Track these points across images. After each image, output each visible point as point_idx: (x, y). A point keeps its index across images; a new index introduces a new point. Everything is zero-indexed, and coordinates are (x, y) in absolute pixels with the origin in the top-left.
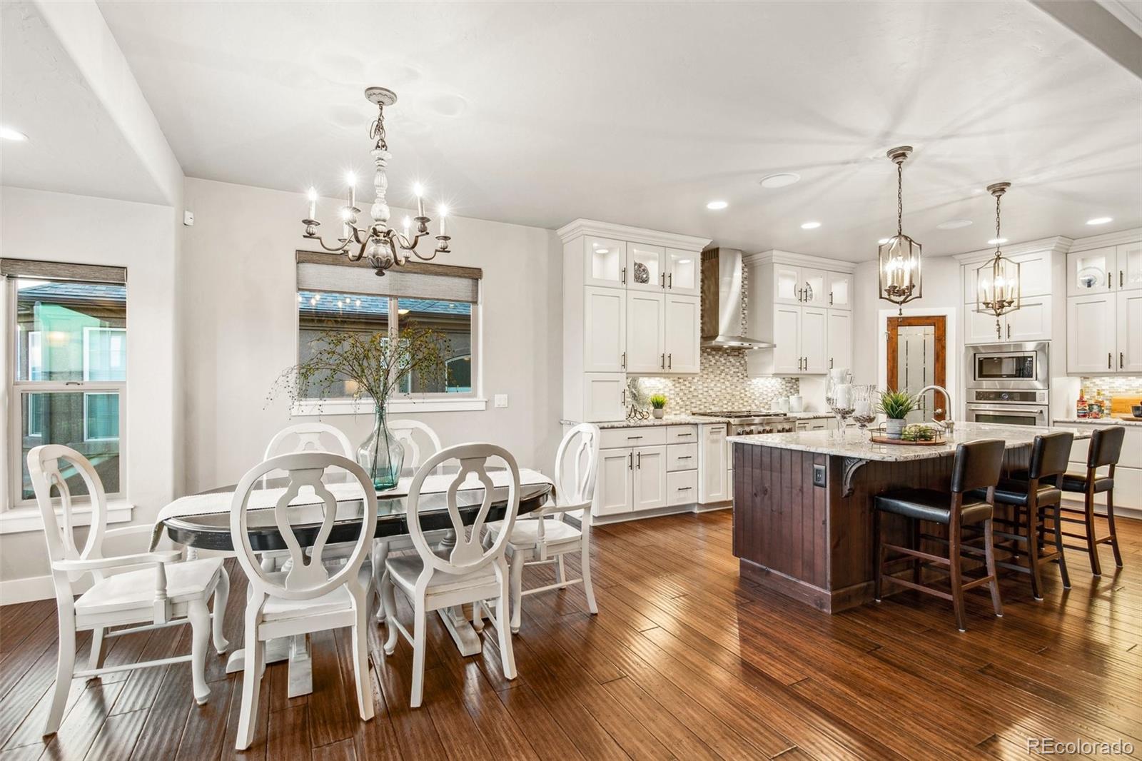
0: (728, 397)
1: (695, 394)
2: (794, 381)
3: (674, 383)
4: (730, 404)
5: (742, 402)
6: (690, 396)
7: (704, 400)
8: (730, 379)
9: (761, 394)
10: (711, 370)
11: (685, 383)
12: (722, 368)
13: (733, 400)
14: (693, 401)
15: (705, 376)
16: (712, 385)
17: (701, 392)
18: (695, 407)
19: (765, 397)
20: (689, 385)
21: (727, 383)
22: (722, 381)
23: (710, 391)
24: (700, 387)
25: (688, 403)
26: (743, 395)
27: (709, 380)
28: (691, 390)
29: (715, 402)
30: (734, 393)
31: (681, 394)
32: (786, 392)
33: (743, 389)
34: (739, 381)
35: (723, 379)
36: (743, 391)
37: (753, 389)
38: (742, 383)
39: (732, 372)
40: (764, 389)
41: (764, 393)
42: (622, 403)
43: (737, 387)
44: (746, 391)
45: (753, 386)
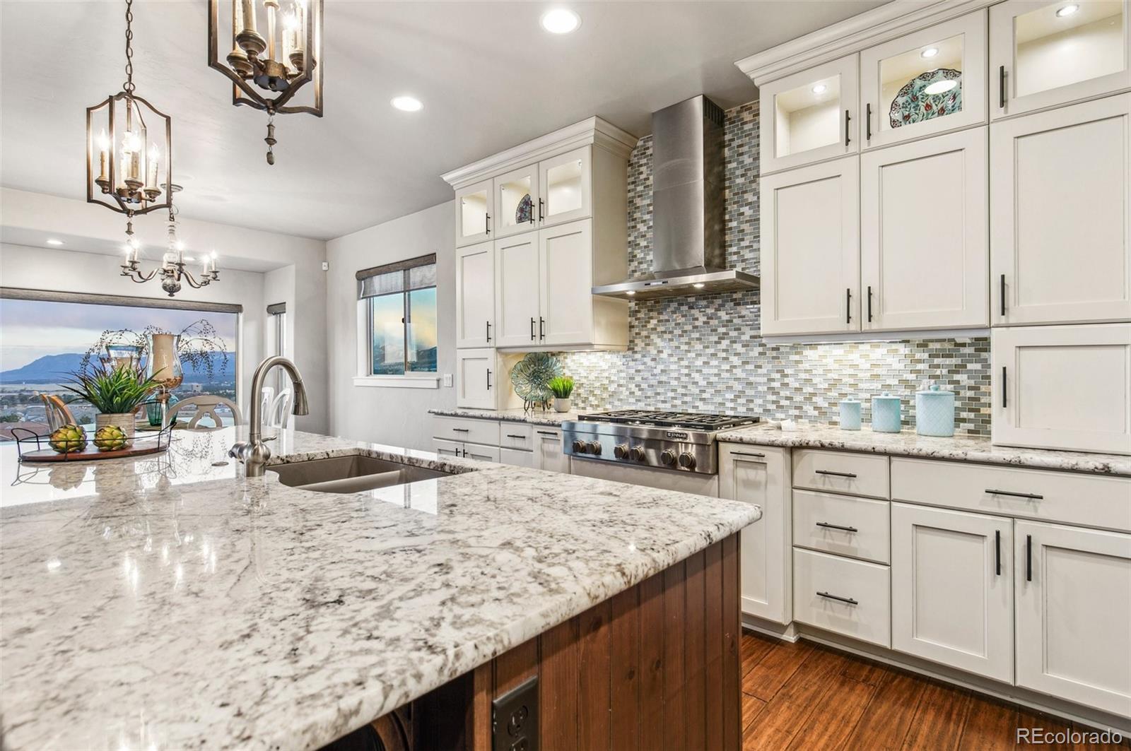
0: (738, 387)
1: (664, 378)
2: (969, 350)
3: (625, 360)
4: (742, 401)
5: (774, 398)
6: (654, 382)
7: (681, 391)
8: (744, 350)
9: (834, 384)
10: (697, 335)
11: (645, 360)
12: (723, 330)
13: (750, 392)
14: (659, 390)
15: (684, 347)
16: (699, 363)
17: (675, 375)
18: (664, 402)
19: (846, 390)
20: (653, 363)
21: (735, 360)
22: (724, 355)
23: (696, 376)
25: (649, 394)
26: (776, 385)
27: (694, 355)
28: (655, 371)
29: (704, 396)
30: (752, 379)
31: (638, 379)
32: (926, 381)
33: (778, 371)
34: (765, 354)
35: (724, 351)
36: (778, 376)
37: (806, 371)
38: (774, 358)
39: (746, 337)
40: (844, 372)
41: (845, 380)
42: (489, 386)
43: (760, 367)
44: (787, 376)
45: (806, 366)
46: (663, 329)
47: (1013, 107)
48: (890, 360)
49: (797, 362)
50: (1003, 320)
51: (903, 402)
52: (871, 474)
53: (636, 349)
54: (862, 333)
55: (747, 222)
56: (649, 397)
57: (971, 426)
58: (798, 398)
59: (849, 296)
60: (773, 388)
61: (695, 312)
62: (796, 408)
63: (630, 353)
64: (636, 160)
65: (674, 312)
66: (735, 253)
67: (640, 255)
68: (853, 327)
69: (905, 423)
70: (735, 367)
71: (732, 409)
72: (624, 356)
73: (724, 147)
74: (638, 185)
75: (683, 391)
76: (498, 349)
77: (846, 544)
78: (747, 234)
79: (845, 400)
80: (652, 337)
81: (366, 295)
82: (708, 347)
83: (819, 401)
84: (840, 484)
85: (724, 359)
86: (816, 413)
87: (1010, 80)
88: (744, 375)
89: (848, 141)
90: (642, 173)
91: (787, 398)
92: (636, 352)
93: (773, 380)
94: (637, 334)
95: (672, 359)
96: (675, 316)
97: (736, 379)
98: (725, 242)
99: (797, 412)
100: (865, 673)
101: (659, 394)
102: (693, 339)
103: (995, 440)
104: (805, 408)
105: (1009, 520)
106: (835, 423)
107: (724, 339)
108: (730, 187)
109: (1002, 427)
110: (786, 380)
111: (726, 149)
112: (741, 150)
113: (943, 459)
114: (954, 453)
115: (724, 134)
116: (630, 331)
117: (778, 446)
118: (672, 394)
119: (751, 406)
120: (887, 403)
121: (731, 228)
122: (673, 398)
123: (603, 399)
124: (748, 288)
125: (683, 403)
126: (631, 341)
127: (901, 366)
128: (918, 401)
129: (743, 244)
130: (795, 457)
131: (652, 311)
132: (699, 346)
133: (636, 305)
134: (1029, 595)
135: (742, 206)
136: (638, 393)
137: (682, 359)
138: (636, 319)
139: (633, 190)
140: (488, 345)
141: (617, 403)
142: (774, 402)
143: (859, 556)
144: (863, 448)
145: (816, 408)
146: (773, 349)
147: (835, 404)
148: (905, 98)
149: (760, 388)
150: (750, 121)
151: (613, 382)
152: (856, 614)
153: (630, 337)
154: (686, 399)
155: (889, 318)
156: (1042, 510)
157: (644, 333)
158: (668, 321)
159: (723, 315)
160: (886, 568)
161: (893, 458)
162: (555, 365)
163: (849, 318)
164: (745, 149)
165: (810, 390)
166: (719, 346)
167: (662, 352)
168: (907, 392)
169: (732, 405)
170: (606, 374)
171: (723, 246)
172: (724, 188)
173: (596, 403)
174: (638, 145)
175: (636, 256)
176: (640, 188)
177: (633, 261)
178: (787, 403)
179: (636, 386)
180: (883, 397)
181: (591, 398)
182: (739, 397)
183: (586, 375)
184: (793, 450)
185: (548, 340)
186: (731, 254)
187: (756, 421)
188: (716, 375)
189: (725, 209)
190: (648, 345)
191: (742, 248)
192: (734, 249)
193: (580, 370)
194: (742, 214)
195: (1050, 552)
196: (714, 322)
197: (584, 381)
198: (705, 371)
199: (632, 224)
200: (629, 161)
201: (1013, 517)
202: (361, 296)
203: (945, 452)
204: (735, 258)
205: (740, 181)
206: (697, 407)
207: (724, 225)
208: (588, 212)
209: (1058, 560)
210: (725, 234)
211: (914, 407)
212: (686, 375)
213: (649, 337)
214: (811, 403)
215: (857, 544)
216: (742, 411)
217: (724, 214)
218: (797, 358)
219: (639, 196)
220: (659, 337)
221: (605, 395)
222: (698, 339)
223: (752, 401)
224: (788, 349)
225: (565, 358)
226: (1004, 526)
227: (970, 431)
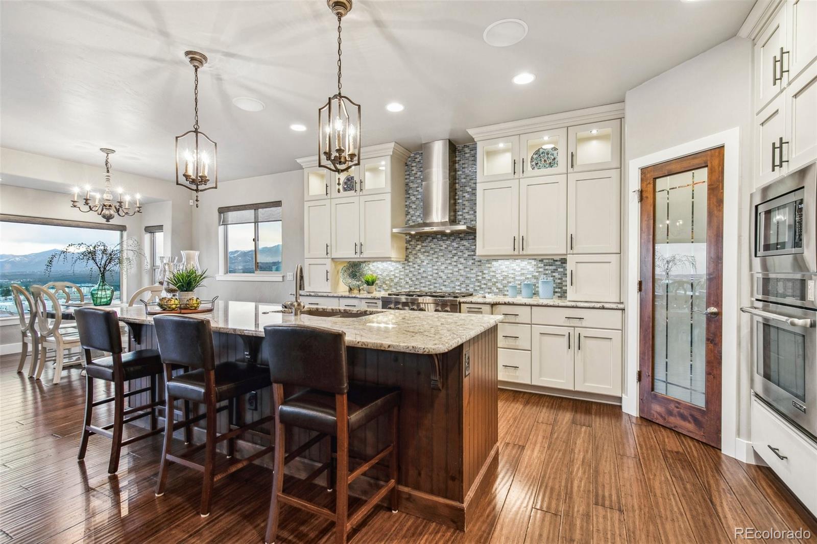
0: (462, 279)
1: (424, 275)
2: (559, 263)
3: (403, 266)
4: (464, 286)
5: (479, 284)
6: (419, 277)
7: (433, 281)
8: (465, 261)
9: (505, 277)
10: (442, 254)
11: (415, 266)
12: (455, 252)
13: (467, 281)
14: (422, 281)
15: (435, 260)
16: (443, 267)
17: (431, 273)
18: (424, 287)
19: (510, 280)
20: (418, 268)
21: (461, 266)
22: (455, 264)
23: (441, 274)
24: (430, 269)
25: (416, 283)
26: (480, 278)
27: (440, 264)
28: (420, 271)
29: (445, 283)
30: (468, 275)
31: (411, 275)
32: (543, 276)
33: (480, 272)
34: (475, 263)
35: (455, 262)
36: (480, 274)
37: (493, 272)
38: (478, 265)
39: (466, 255)
40: (510, 272)
41: (510, 276)
42: (327, 279)
43: (472, 270)
44: (485, 274)
45: (493, 269)
46: (424, 250)
47: (576, 168)
48: (528, 267)
49: (489, 267)
50: (571, 252)
51: (534, 285)
52: (524, 313)
53: (410, 260)
54: (519, 255)
55: (467, 200)
56: (416, 285)
57: (559, 295)
58: (490, 284)
59: (514, 239)
60: (478, 280)
61: (441, 243)
62: (489, 288)
63: (406, 262)
64: (410, 163)
65: (429, 242)
66: (461, 215)
67: (412, 212)
68: (516, 253)
69: (534, 294)
70: (461, 270)
71: (459, 290)
72: (403, 264)
73: (456, 163)
74: (411, 176)
75: (435, 281)
76: (332, 259)
77: (514, 344)
78: (466, 207)
79: (510, 285)
80: (418, 254)
81: (225, 223)
82: (447, 260)
83: (499, 285)
84: (512, 319)
85: (455, 265)
86: (497, 291)
87: (574, 158)
88: (465, 274)
89: (515, 172)
90: (413, 170)
91: (485, 284)
92: (410, 262)
93: (479, 276)
94: (410, 252)
95: (429, 266)
96: (430, 244)
97: (461, 275)
98: (456, 209)
99: (489, 291)
100: (521, 395)
101: (422, 283)
102: (439, 256)
103: (568, 299)
104: (492, 288)
105: (573, 328)
106: (506, 295)
107: (455, 256)
108: (458, 183)
109: (572, 295)
110: (484, 276)
111: (457, 164)
112: (464, 166)
113: (551, 306)
114: (555, 303)
115: (456, 157)
116: (406, 251)
117: (488, 304)
118: (429, 283)
119: (468, 288)
120: (528, 285)
121: (459, 203)
122: (431, 285)
123: (391, 286)
124: (471, 233)
125: (434, 287)
126: (406, 256)
127: (533, 270)
128: (540, 285)
129: (464, 211)
130: (494, 309)
131: (418, 241)
132: (442, 260)
133: (410, 237)
134: (579, 355)
135: (464, 193)
136: (411, 283)
137: (434, 266)
138: (410, 245)
139: (408, 179)
140: (327, 256)
141: (398, 288)
142: (478, 286)
143: (519, 348)
144: (521, 303)
145: (497, 289)
146: (479, 261)
147: (506, 287)
148: (537, 156)
149: (472, 280)
150: (469, 153)
151: (397, 277)
152: (518, 373)
153: (406, 253)
154: (436, 285)
155: (529, 250)
156: (584, 323)
157: (414, 252)
158: (427, 246)
159: (455, 245)
160: (530, 352)
161: (532, 307)
162: (364, 268)
163: (514, 249)
164: (466, 166)
165: (495, 280)
166: (453, 260)
167: (423, 262)
168: (535, 281)
169: (459, 288)
170: (393, 273)
171: (455, 211)
172: (456, 183)
173: (387, 288)
174: (411, 155)
175: (410, 212)
176: (412, 178)
177: (408, 215)
178: (485, 286)
179: (410, 279)
180: (525, 283)
181: (384, 286)
182: (463, 284)
183: (381, 273)
184: (493, 305)
185: (365, 255)
186: (458, 215)
187: (471, 295)
188: (451, 273)
189: (456, 193)
190: (417, 258)
191: (464, 213)
192: (460, 213)
193: (377, 271)
194: (464, 197)
195: (586, 339)
196: (451, 248)
197: (379, 276)
198: (446, 271)
199: (408, 196)
200: (406, 163)
201: (574, 327)
202: (221, 224)
203: (552, 304)
204: (461, 217)
205: (463, 180)
206: (442, 289)
207: (456, 201)
208: (389, 189)
209: (589, 341)
210: (456, 206)
211: (538, 287)
212: (436, 273)
213: (417, 254)
214: (495, 286)
215: (521, 343)
216: (463, 290)
217: (456, 196)
218: (489, 265)
219: (412, 182)
220: (422, 254)
221: (392, 284)
222: (442, 256)
223: (468, 286)
224: (485, 262)
225: (369, 264)
226: (571, 330)
227: (559, 297)
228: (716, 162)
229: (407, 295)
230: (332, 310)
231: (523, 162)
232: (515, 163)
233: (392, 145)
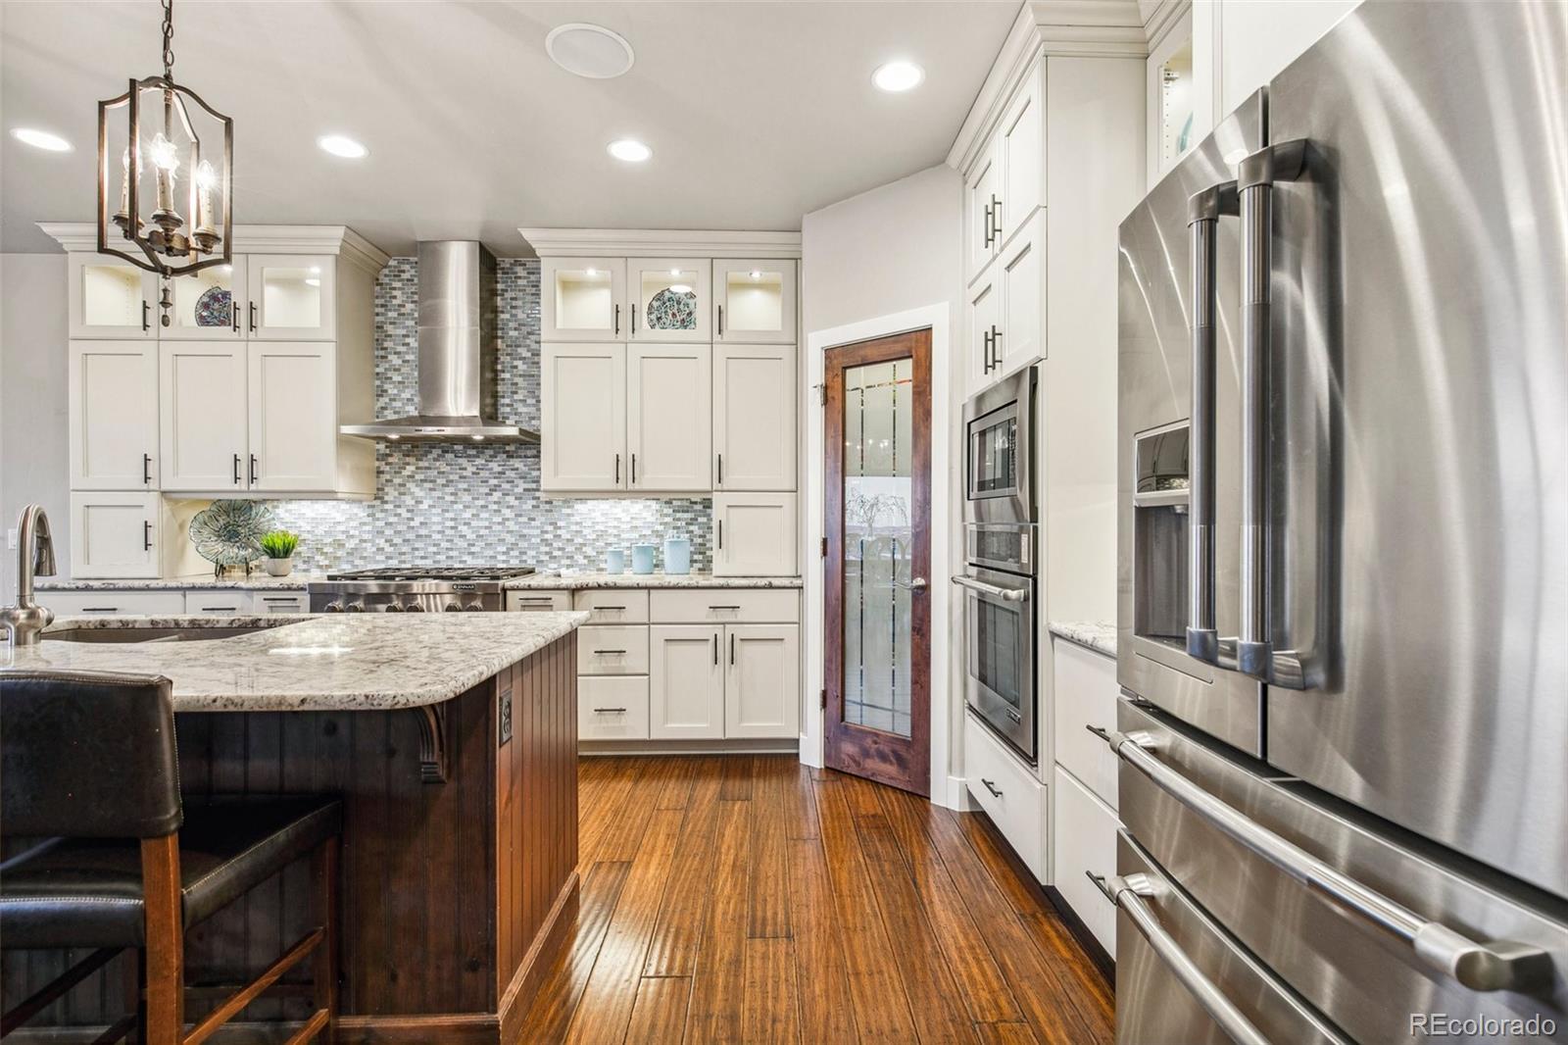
0: (510, 539)
1: (423, 532)
2: (699, 507)
3: (370, 511)
5: (547, 549)
6: (411, 536)
7: (444, 545)
8: (517, 503)
9: (601, 535)
10: (465, 486)
11: (399, 511)
12: (495, 482)
13: (523, 544)
14: (417, 545)
15: (449, 498)
16: (467, 515)
17: (439, 528)
18: (422, 558)
19: (611, 540)
20: (409, 515)
21: (507, 513)
22: (495, 507)
23: (464, 529)
24: (435, 519)
25: (404, 549)
26: (549, 536)
27: (461, 506)
28: (412, 524)
29: (473, 549)
30: (525, 531)
31: (389, 532)
32: (671, 532)
33: (551, 524)
34: (538, 507)
35: (495, 503)
36: (550, 528)
37: (577, 523)
38: (547, 511)
39: (519, 490)
40: (610, 524)
41: (610, 531)
42: (147, 546)
43: (534, 519)
44: (560, 528)
45: (577, 518)
46: (422, 477)
47: (726, 336)
48: (645, 514)
49: (569, 515)
50: (719, 487)
51: (655, 549)
52: (635, 603)
53: (386, 498)
54: (627, 492)
55: (520, 376)
56: (404, 554)
57: (700, 565)
58: (570, 549)
59: (618, 460)
60: (547, 540)
61: (463, 461)
62: (568, 558)
63: (378, 502)
64: (386, 280)
65: (435, 460)
66: (508, 405)
67: (392, 391)
68: (621, 486)
69: (656, 566)
70: (508, 519)
71: (504, 561)
72: (369, 507)
73: (497, 295)
74: (390, 310)
75: (448, 545)
76: (163, 493)
77: (617, 665)
78: (521, 388)
79: (611, 549)
80: (408, 485)
82: (478, 499)
83: (589, 551)
84: (612, 616)
85: (495, 511)
86: (586, 561)
87: (724, 315)
88: (516, 528)
89: (617, 330)
90: (395, 297)
91: (559, 549)
92: (386, 502)
93: (547, 532)
94: (387, 481)
95: (434, 511)
96: (438, 464)
97: (508, 532)
98: (497, 392)
99: (568, 562)
100: (631, 764)
101: (417, 549)
102: (460, 490)
103: (715, 573)
104: (576, 557)
105: (722, 626)
106: (602, 570)
107: (495, 490)
108: (502, 338)
109: (720, 566)
110: (559, 532)
111: (499, 298)
112: (514, 303)
113: (684, 588)
114: (691, 582)
115: (497, 282)
116: (378, 477)
117: (564, 589)
118: (435, 549)
119: (524, 558)
120: (643, 550)
121: (503, 380)
122: (439, 553)
123: (337, 558)
124: (529, 443)
125: (447, 557)
126: (378, 489)
127: (653, 519)
128: (666, 548)
129: (516, 397)
130: (576, 598)
131: (408, 456)
132: (466, 498)
133: (387, 447)
134: (733, 674)
135: (516, 359)
136: (389, 549)
137: (447, 511)
138: (387, 464)
139: (383, 314)
140: (145, 487)
141: (357, 562)
142: (547, 553)
143: (627, 672)
144: (630, 585)
145: (585, 557)
146: (547, 502)
147: (602, 553)
148: (658, 303)
149: (533, 540)
150: (525, 278)
151: (352, 537)
152: (625, 720)
153: (378, 483)
154: (451, 553)
155: (646, 482)
156: (741, 616)
157: (397, 481)
158: (429, 468)
159: (495, 466)
160: (646, 677)
161: (652, 591)
162: (262, 516)
163: (618, 478)
164: (519, 303)
165: (581, 541)
166: (490, 498)
167: (421, 502)
168: (658, 540)
169: (504, 558)
170: (342, 528)
171: (495, 396)
172: (497, 337)
173: (327, 562)
174: (390, 264)
175: (386, 391)
176: (391, 314)
177: (382, 396)
178: (560, 553)
179: (386, 541)
180: (640, 544)
181: (318, 558)
182: (512, 549)
183: (309, 529)
184: (575, 591)
185: (261, 485)
186: (503, 405)
187: (531, 572)
188: (486, 528)
189: (497, 359)
190: (404, 494)
191: (516, 401)
192: (507, 401)
193: (300, 523)
194: (516, 367)
195: (744, 643)
196: (483, 474)
197: (304, 536)
198: (474, 523)
199: (382, 353)
200: (378, 279)
201: (724, 624)
203: (685, 583)
204: (508, 409)
205: (512, 333)
206: (465, 561)
207: (497, 375)
208: (331, 333)
209: (749, 648)
210: (497, 384)
211: (662, 553)
212: (452, 528)
213: (404, 485)
214: (582, 553)
215: (628, 663)
216: (514, 563)
217: (497, 363)
218: (569, 511)
219: (391, 323)
220: (417, 486)
221: (339, 553)
222: (465, 490)
223: (525, 553)
224: (560, 503)
225: (277, 507)
226: (719, 629)
227: (700, 569)
228: (922, 352)
229: (377, 578)
230: (152, 622)
231: (634, 311)
232: (618, 312)
233: (340, 232)
